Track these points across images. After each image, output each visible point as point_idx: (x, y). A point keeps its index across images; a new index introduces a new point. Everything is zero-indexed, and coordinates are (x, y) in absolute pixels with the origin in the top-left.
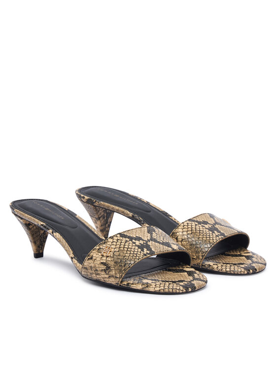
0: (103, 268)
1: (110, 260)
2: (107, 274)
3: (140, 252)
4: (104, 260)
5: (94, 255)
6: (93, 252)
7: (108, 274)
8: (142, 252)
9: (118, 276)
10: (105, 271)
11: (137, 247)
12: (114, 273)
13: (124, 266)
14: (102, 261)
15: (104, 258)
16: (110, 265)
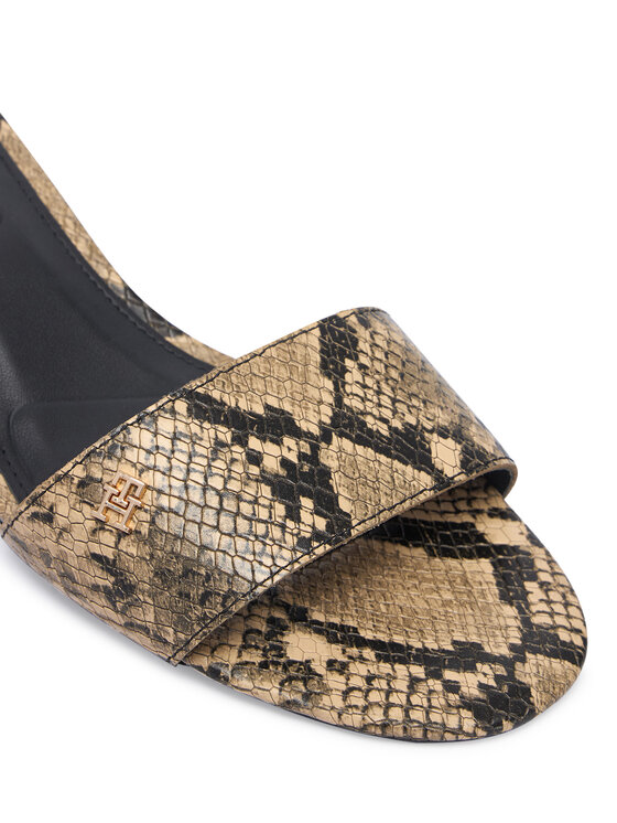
0: (101, 582)
1: (133, 550)
2: (116, 610)
3: (283, 527)
4: (106, 545)
5: (62, 508)
6: (58, 489)
7: (123, 613)
8: (290, 524)
9: (170, 639)
10: (109, 594)
11: (266, 490)
12: (151, 617)
13: (202, 603)
14: (96, 549)
15: (108, 538)
16: (133, 579)
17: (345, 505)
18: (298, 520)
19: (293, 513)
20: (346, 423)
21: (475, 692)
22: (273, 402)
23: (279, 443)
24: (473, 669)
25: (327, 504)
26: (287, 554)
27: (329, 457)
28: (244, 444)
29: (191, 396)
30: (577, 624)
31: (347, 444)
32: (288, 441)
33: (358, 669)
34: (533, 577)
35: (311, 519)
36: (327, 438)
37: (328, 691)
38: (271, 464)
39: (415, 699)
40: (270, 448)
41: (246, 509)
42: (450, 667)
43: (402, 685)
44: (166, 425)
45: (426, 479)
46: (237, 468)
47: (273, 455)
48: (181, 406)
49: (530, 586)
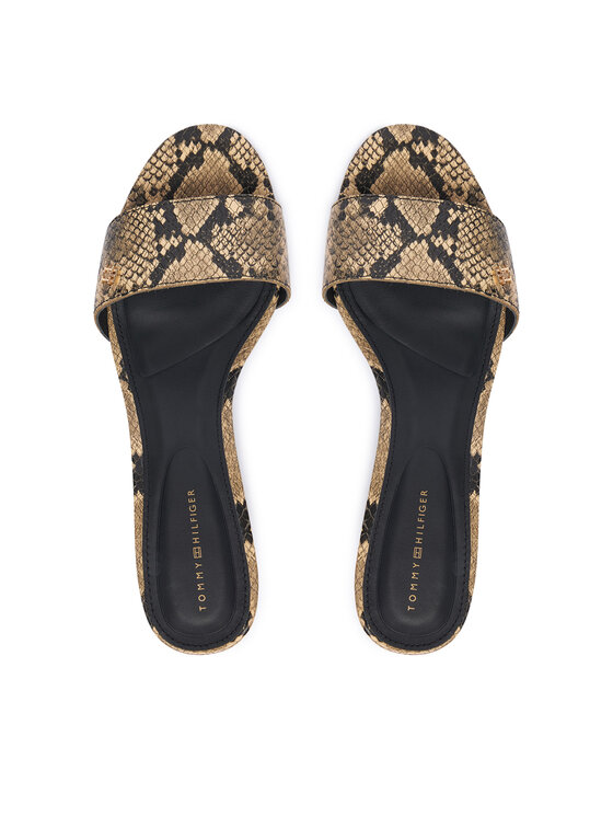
17: (437, 211)
18: (458, 218)
19: (457, 221)
20: (409, 236)
21: (430, 145)
22: (430, 261)
23: (441, 246)
24: (422, 154)
25: (443, 215)
26: (470, 212)
27: (428, 229)
28: (453, 254)
29: (458, 283)
30: (370, 141)
31: (416, 230)
32: (437, 244)
33: (454, 185)
34: (365, 169)
35: (453, 215)
36: (422, 237)
37: (471, 186)
38: (450, 241)
39: (449, 159)
40: (445, 247)
41: (470, 236)
42: (426, 159)
43: (448, 168)
44: (473, 282)
45: (396, 202)
46: (462, 249)
47: (447, 244)
48: (464, 282)
49: (369, 167)
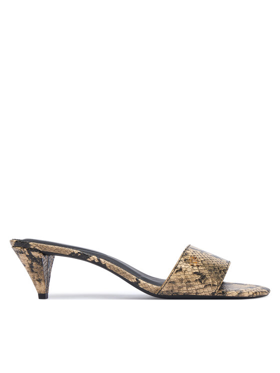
0: (197, 278)
1: (202, 269)
2: (202, 284)
4: (196, 269)
5: (183, 266)
6: (181, 263)
7: (204, 283)
9: (216, 284)
10: (200, 280)
12: (211, 281)
14: (194, 271)
16: (204, 274)
